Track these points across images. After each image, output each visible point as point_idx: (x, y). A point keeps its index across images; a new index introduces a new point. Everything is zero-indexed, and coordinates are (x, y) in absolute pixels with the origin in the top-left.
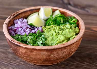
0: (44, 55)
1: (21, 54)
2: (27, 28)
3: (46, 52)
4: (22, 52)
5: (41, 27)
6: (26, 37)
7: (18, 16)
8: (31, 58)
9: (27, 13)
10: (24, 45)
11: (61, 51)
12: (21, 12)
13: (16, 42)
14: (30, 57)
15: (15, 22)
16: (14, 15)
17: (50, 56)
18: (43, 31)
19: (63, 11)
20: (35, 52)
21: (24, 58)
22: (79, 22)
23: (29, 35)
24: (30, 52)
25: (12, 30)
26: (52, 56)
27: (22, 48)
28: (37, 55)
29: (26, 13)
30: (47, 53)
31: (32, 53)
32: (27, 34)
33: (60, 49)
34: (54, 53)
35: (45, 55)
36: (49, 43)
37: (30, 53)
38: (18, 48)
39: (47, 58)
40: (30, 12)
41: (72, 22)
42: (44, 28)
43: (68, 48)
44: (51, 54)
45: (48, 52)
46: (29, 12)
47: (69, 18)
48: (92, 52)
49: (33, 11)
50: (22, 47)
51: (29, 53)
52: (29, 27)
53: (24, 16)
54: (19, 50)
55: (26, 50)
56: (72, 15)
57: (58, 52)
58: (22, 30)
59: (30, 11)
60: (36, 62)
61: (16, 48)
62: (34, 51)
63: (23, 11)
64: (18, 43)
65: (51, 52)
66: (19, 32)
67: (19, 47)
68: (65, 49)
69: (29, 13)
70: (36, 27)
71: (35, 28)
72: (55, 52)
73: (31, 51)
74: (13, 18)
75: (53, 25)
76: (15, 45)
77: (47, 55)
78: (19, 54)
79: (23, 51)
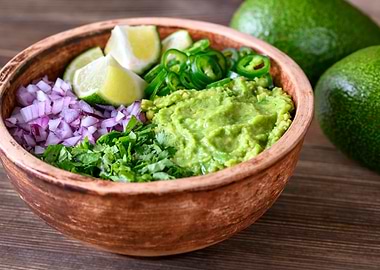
0: (185, 213)
1: (84, 224)
2: (83, 114)
3: (191, 201)
4: (88, 214)
5: (137, 105)
6: (89, 151)
7: (27, 71)
8: (130, 234)
9: (58, 53)
10: (100, 185)
11: (246, 188)
12: (34, 53)
13: (62, 177)
14: (128, 230)
15: (23, 96)
16: (13, 67)
17: (206, 213)
18: (147, 120)
19: (198, 31)
20: (149, 206)
21: (99, 236)
22: (279, 68)
23: (102, 143)
24: (129, 208)
25: (24, 130)
26: (216, 212)
27: (91, 198)
28: (155, 216)
29: (53, 54)
30: (194, 205)
31: (133, 213)
32: (91, 138)
33: (245, 183)
34: (222, 199)
35: (189, 213)
36: (189, 164)
37: (126, 212)
38: (73, 202)
39: (193, 225)
40: (67, 49)
41: (250, 68)
42: (147, 105)
43: (271, 173)
44: (210, 206)
45: (200, 200)
46: (64, 48)
47: (230, 56)
48: (356, 197)
49: (81, 43)
50: (95, 194)
51: (123, 213)
52: (87, 108)
53: (46, 67)
54: (76, 207)
55: (108, 203)
56: (239, 43)
57: (237, 194)
58: (66, 126)
59: (70, 46)
60: (147, 245)
61: (63, 202)
62: (143, 203)
63: (42, 49)
64: (72, 179)
65: (210, 199)
66: (51, 134)
67: (80, 196)
68: (260, 179)
69: (65, 53)
70: (116, 107)
71: (110, 112)
72: (227, 195)
73: (133, 203)
74: (11, 82)
75: (180, 92)
76: (58, 191)
77: (195, 211)
78: (75, 224)
79: (95, 210)
